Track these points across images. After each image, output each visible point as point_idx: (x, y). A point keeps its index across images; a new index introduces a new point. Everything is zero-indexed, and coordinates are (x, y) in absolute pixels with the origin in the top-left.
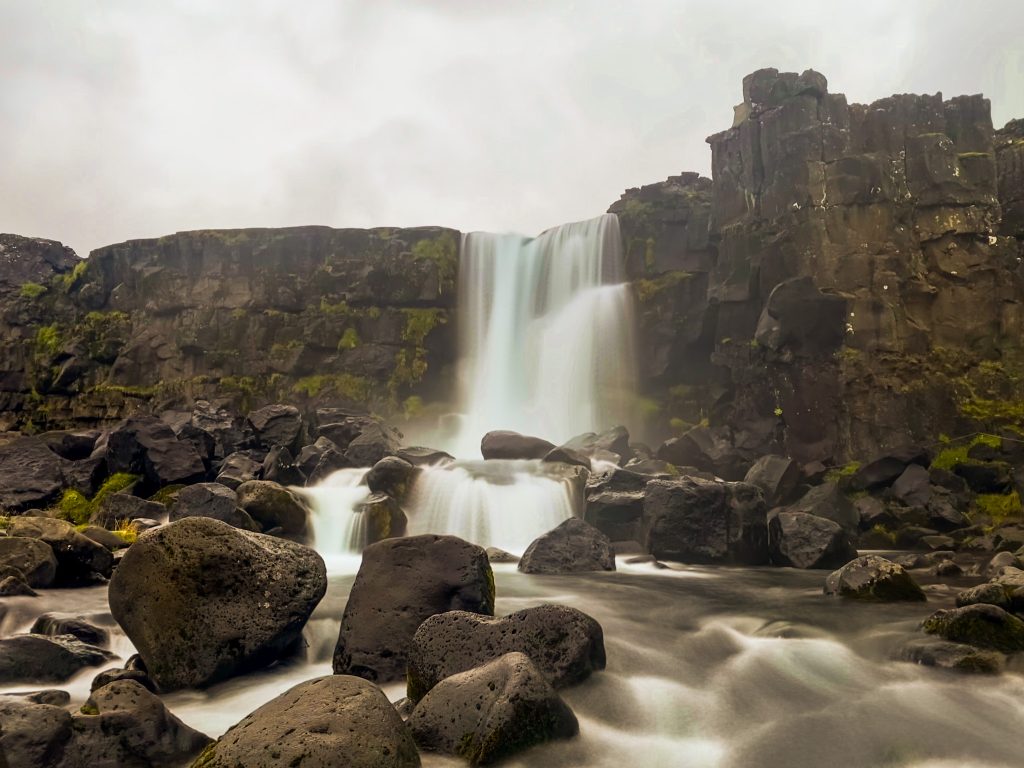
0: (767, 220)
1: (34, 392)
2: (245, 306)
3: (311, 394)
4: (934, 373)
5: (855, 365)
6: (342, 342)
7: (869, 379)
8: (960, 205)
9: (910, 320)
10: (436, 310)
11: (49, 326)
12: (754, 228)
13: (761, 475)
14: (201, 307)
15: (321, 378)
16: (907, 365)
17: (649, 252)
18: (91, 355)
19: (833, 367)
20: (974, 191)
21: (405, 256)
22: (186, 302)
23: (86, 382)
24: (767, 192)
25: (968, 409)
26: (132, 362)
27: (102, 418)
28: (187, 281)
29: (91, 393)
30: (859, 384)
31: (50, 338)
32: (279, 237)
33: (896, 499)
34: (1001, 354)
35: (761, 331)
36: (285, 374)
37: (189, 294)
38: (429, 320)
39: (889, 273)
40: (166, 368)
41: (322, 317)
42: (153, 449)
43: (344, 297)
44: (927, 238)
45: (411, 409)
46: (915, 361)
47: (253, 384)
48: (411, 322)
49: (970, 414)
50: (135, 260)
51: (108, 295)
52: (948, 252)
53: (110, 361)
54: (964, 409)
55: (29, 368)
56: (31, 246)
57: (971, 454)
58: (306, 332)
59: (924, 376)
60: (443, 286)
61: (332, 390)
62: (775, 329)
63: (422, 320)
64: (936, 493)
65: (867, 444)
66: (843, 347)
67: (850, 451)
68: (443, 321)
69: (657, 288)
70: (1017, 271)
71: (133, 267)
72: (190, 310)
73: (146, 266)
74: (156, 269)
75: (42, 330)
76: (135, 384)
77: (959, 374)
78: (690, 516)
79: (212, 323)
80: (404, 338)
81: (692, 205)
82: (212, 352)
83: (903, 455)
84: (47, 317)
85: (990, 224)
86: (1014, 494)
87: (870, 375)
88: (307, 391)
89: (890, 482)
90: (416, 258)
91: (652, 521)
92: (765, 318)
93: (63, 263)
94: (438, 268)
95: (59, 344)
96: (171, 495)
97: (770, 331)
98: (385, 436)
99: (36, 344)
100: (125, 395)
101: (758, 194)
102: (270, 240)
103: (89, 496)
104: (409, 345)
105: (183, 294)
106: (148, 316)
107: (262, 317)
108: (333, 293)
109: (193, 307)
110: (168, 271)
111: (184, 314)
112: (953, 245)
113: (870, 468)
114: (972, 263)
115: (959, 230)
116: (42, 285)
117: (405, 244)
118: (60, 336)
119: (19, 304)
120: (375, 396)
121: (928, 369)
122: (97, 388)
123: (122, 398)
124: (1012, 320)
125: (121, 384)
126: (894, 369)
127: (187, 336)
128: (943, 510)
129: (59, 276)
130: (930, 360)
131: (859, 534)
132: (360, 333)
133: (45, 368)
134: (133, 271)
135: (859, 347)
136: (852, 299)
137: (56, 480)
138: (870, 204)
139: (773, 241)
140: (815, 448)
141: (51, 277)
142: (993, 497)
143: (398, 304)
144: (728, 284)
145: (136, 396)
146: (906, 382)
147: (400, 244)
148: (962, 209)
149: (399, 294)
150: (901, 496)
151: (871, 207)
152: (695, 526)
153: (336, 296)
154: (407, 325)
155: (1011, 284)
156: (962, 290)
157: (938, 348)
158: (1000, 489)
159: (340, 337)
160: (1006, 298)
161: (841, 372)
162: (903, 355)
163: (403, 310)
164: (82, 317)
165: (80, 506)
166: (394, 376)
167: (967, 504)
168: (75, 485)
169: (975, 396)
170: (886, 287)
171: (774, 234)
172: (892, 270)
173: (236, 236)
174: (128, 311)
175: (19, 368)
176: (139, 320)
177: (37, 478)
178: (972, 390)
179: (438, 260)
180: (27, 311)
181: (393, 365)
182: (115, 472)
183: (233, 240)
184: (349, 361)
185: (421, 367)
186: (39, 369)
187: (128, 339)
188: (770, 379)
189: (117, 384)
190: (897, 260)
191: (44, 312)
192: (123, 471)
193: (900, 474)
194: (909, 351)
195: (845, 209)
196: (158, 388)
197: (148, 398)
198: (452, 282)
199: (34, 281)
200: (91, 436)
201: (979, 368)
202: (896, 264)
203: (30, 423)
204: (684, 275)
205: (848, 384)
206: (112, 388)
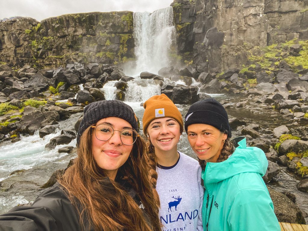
0: (207, 11)
1: (34, 58)
2: (82, 34)
3: (100, 57)
4: (243, 50)
5: (225, 49)
6: (106, 44)
7: (228, 53)
8: (254, 6)
9: (239, 37)
10: (129, 34)
11: (34, 41)
12: (204, 13)
13: (202, 77)
14: (71, 35)
15: (102, 53)
16: (237, 48)
17: (180, 17)
18: (46, 48)
19: (220, 50)
20: (258, 2)
21: (119, 20)
22: (67, 34)
23: (46, 55)
24: (208, 4)
25: (250, 58)
26: (56, 50)
27: (52, 64)
28: (66, 28)
29: (48, 58)
30: (226, 54)
31: (35, 44)
32: (88, 15)
33: (230, 81)
34: (259, 44)
35: (204, 42)
36: (94, 52)
37: (67, 32)
38: (127, 37)
39: (235, 25)
40: (65, 51)
41: (100, 37)
42: (68, 77)
43: (105, 31)
44: (245, 16)
45: (124, 60)
46: (239, 47)
47: (86, 55)
48: (122, 38)
49: (250, 59)
50: (52, 23)
51: (47, 32)
52: (250, 19)
53: (51, 50)
54: (249, 58)
55: (32, 52)
56: (25, 20)
57: (249, 69)
58: (97, 41)
59: (241, 51)
60: (130, 28)
61: (105, 56)
62: (207, 41)
63: (125, 37)
64: (239, 79)
65: (226, 68)
66: (223, 45)
67: (222, 69)
68: (130, 37)
69: (182, 27)
70: (266, 23)
71: (52, 25)
72: (68, 36)
73: (55, 25)
74: (58, 25)
75: (33, 42)
76: (58, 55)
77: (249, 50)
78: (181, 95)
79: (74, 39)
80: (121, 42)
81: (191, 4)
82: (75, 47)
83: (233, 71)
84: (33, 38)
85: (261, 11)
86: (256, 79)
87: (228, 52)
88: (99, 56)
89: (229, 77)
90: (122, 20)
91: (174, 96)
92: (205, 39)
93: (34, 23)
94: (128, 23)
95: (38, 46)
96: (74, 87)
97: (206, 42)
98: (119, 71)
99: (32, 45)
100: (57, 58)
101: (206, 4)
102: (85, 16)
103: (55, 87)
104: (123, 44)
105: (66, 32)
106: (58, 38)
107: (86, 37)
108: (103, 30)
109: (69, 35)
110: (61, 25)
111: (67, 37)
112: (252, 17)
113: (226, 74)
114: (256, 22)
115: (253, 13)
116: (30, 30)
117: (119, 16)
118: (37, 43)
119: (26, 35)
120: (115, 57)
121: (242, 49)
122: (49, 56)
123: (56, 59)
124: (263, 36)
125: (55, 55)
126: (234, 50)
127: (69, 43)
128: (239, 84)
129: (34, 27)
130: (243, 47)
131: (221, 90)
132: (110, 41)
133: (36, 52)
134: (52, 26)
135: (227, 45)
136: (226, 33)
137: (47, 83)
138: (232, 7)
139: (209, 18)
140: (214, 69)
141: (32, 28)
142: (251, 80)
143: (119, 33)
144: (198, 28)
145: (59, 58)
146: (236, 52)
147: (118, 16)
148: (255, 7)
149: (119, 30)
150: (231, 80)
151: (232, 8)
152: (183, 97)
153: (103, 31)
154: (122, 39)
155: (264, 27)
156: (252, 29)
157: (245, 44)
158: (253, 78)
159: (106, 42)
160: (262, 31)
161: (222, 51)
162: (237, 46)
163: (120, 35)
164: (42, 38)
165: (54, 90)
166: (119, 52)
167: (246, 81)
168: (51, 85)
169: (252, 55)
170: (234, 29)
171: (209, 16)
172: (236, 25)
173: (77, 15)
174: (53, 37)
175: (29, 52)
176: (56, 39)
177: (42, 83)
178: (252, 53)
179: (128, 21)
180: (28, 37)
181: (119, 49)
182: (60, 82)
183: (76, 17)
184: (109, 48)
185: (126, 49)
186: (34, 52)
187: (55, 44)
188: (206, 53)
189: (54, 56)
190: (237, 22)
191: (32, 37)
192: (62, 81)
193: (232, 75)
194: (238, 45)
195: (226, 9)
196: (64, 56)
197: (62, 59)
198: (132, 27)
199: (28, 29)
200: (52, 72)
201: (254, 48)
202: (237, 23)
203: (35, 65)
204: (189, 23)
205: (223, 54)
206: (53, 56)
